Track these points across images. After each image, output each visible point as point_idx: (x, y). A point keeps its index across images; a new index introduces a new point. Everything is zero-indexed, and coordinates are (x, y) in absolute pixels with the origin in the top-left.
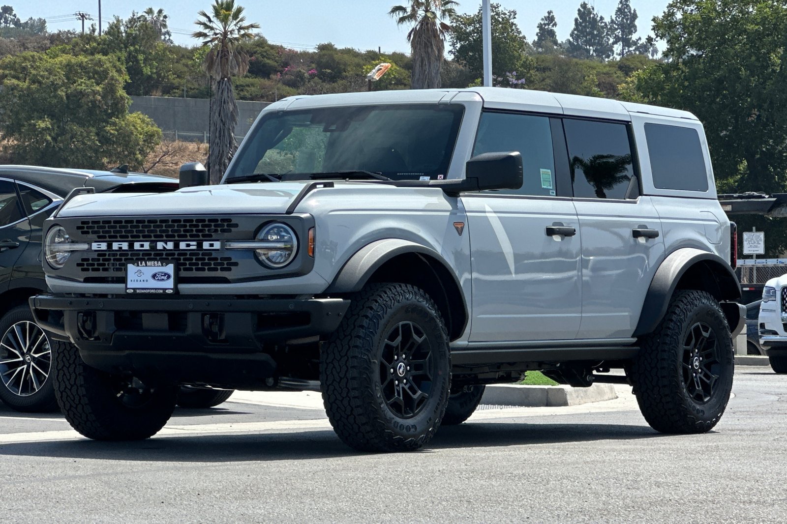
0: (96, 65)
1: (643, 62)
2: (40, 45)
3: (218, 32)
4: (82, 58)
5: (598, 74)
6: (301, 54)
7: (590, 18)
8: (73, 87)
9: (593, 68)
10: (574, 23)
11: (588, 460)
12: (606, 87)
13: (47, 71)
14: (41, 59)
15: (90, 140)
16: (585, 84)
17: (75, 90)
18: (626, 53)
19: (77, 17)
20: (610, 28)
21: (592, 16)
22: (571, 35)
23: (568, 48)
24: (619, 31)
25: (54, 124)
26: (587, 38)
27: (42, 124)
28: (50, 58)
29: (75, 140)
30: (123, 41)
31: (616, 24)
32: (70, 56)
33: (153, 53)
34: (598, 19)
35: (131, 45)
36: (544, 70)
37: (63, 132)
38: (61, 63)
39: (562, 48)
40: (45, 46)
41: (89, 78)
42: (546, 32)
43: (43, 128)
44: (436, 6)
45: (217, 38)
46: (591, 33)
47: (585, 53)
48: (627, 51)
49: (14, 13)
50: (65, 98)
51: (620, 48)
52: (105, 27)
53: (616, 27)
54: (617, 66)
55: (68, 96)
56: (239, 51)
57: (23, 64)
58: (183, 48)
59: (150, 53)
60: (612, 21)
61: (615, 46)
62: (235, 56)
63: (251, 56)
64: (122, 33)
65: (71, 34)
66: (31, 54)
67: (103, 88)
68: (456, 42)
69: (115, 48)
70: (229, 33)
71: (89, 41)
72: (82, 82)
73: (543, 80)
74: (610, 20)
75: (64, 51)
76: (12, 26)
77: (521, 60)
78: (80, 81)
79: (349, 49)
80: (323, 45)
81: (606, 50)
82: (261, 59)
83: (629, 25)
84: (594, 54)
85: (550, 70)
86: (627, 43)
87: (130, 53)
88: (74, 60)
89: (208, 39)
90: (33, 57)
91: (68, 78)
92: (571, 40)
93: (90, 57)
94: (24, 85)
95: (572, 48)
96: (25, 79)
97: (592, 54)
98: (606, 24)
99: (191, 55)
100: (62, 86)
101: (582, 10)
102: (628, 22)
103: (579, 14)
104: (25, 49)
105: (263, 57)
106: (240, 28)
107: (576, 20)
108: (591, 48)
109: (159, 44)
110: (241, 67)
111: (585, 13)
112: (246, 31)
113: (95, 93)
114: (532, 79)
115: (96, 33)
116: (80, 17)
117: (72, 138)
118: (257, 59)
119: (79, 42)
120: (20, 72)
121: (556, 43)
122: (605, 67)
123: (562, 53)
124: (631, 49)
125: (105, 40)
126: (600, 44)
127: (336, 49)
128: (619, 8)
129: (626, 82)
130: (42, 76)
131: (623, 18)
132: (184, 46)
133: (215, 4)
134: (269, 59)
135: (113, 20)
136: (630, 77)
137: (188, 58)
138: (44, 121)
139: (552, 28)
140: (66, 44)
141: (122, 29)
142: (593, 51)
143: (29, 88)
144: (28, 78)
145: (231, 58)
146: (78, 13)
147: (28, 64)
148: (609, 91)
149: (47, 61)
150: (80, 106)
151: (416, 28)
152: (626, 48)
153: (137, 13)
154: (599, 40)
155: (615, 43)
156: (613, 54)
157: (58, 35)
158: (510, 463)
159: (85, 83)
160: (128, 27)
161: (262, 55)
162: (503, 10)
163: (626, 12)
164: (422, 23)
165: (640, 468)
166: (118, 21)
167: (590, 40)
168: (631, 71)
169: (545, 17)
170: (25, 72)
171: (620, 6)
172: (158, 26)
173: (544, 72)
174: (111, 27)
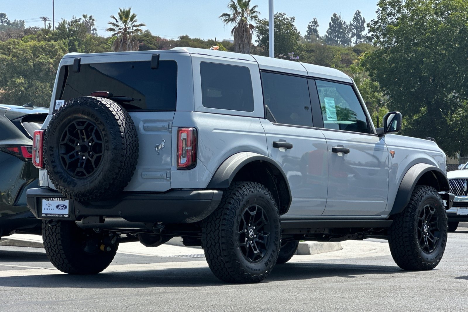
0: (50, 47)
1: (368, 47)
2: (18, 35)
3: (121, 28)
4: (43, 43)
5: (342, 54)
6: (170, 41)
7: (338, 22)
8: (37, 60)
9: (339, 51)
10: (329, 25)
11: (314, 297)
12: (346, 62)
13: (22, 50)
14: (19, 43)
15: (46, 90)
16: (334, 60)
17: (38, 61)
18: (359, 42)
19: (42, 19)
20: (350, 29)
21: (339, 21)
22: (327, 32)
23: (325, 39)
24: (355, 30)
25: (26, 80)
26: (336, 34)
27: (19, 81)
28: (24, 42)
29: (38, 90)
30: (67, 33)
31: (353, 26)
32: (36, 41)
33: (84, 40)
34: (343, 23)
35: (71, 36)
36: (311, 51)
37: (31, 85)
38: (30, 46)
39: (321, 39)
40: (22, 35)
41: (47, 55)
42: (312, 31)
43: (19, 83)
44: (248, 14)
45: (120, 32)
46: (339, 31)
47: (335, 43)
48: (359, 41)
49: (6, 17)
50: (32, 66)
51: (355, 40)
52: (57, 25)
53: (353, 28)
54: (353, 50)
55: (34, 65)
56: (134, 39)
57: (9, 47)
58: (102, 38)
59: (83, 41)
60: (351, 24)
61: (352, 38)
62: (131, 42)
63: (140, 43)
64: (66, 28)
65: (37, 29)
66: (13, 40)
67: (54, 61)
68: (260, 35)
69: (62, 37)
70: (128, 29)
71: (47, 33)
72: (42, 57)
73: (310, 57)
74: (349, 24)
75: (32, 39)
76: (5, 24)
77: (297, 46)
78: (41, 56)
79: (198, 39)
80: (183, 36)
81: (347, 41)
82: (146, 44)
83: (360, 26)
84: (340, 43)
85: (314, 51)
86: (359, 37)
87: (70, 41)
88: (38, 44)
89: (116, 32)
90: (14, 42)
91: (34, 55)
92: (327, 35)
93: (47, 43)
94: (9, 58)
95: (328, 39)
96: (9, 54)
97: (339, 43)
98: (347, 26)
99: (106, 41)
100: (30, 59)
101: (334, 18)
102: (360, 25)
103: (332, 20)
104: (10, 37)
105: (148, 43)
106: (134, 26)
107: (330, 23)
108: (339, 39)
109: (88, 35)
110: (134, 48)
111: (335, 19)
112: (137, 28)
113: (49, 63)
114: (303, 57)
115: (52, 29)
116: (43, 19)
117: (36, 89)
118: (144, 44)
119: (42, 33)
120: (7, 50)
121: (318, 36)
122: (346, 50)
123: (322, 42)
124: (361, 40)
125: (56, 33)
126: (344, 37)
127: (190, 38)
128: (355, 17)
129: (358, 59)
130: (19, 54)
131: (357, 23)
132: (102, 36)
133: (120, 12)
134: (151, 44)
135: (61, 21)
136: (360, 56)
137: (105, 43)
138: (20, 79)
139: (316, 28)
140: (34, 34)
141: (66, 26)
142: (340, 41)
143: (11, 60)
144: (11, 54)
145: (128, 43)
146: (42, 17)
147: (11, 46)
148: (348, 64)
149: (23, 45)
150: (41, 71)
151: (236, 27)
152: (359, 40)
153: (76, 17)
154: (343, 35)
155: (352, 37)
156: (351, 43)
157: (29, 29)
158: (261, 300)
159: (44, 58)
160: (70, 25)
161: (147, 42)
162: (287, 17)
163: (359, 19)
164: (239, 24)
165: (347, 304)
166: (64, 21)
167: (338, 35)
168: (361, 53)
169: (312, 21)
170: (10, 51)
171: (355, 16)
172: (89, 25)
173: (311, 53)
174: (60, 25)
